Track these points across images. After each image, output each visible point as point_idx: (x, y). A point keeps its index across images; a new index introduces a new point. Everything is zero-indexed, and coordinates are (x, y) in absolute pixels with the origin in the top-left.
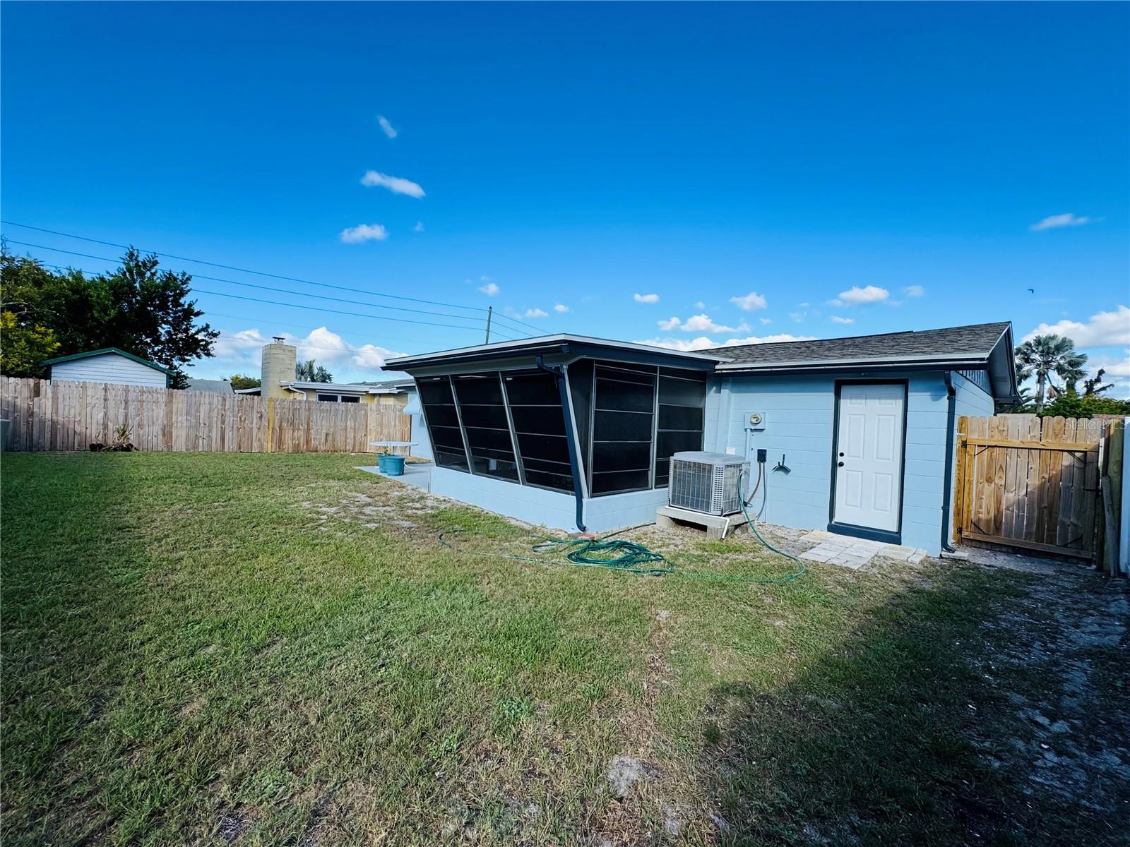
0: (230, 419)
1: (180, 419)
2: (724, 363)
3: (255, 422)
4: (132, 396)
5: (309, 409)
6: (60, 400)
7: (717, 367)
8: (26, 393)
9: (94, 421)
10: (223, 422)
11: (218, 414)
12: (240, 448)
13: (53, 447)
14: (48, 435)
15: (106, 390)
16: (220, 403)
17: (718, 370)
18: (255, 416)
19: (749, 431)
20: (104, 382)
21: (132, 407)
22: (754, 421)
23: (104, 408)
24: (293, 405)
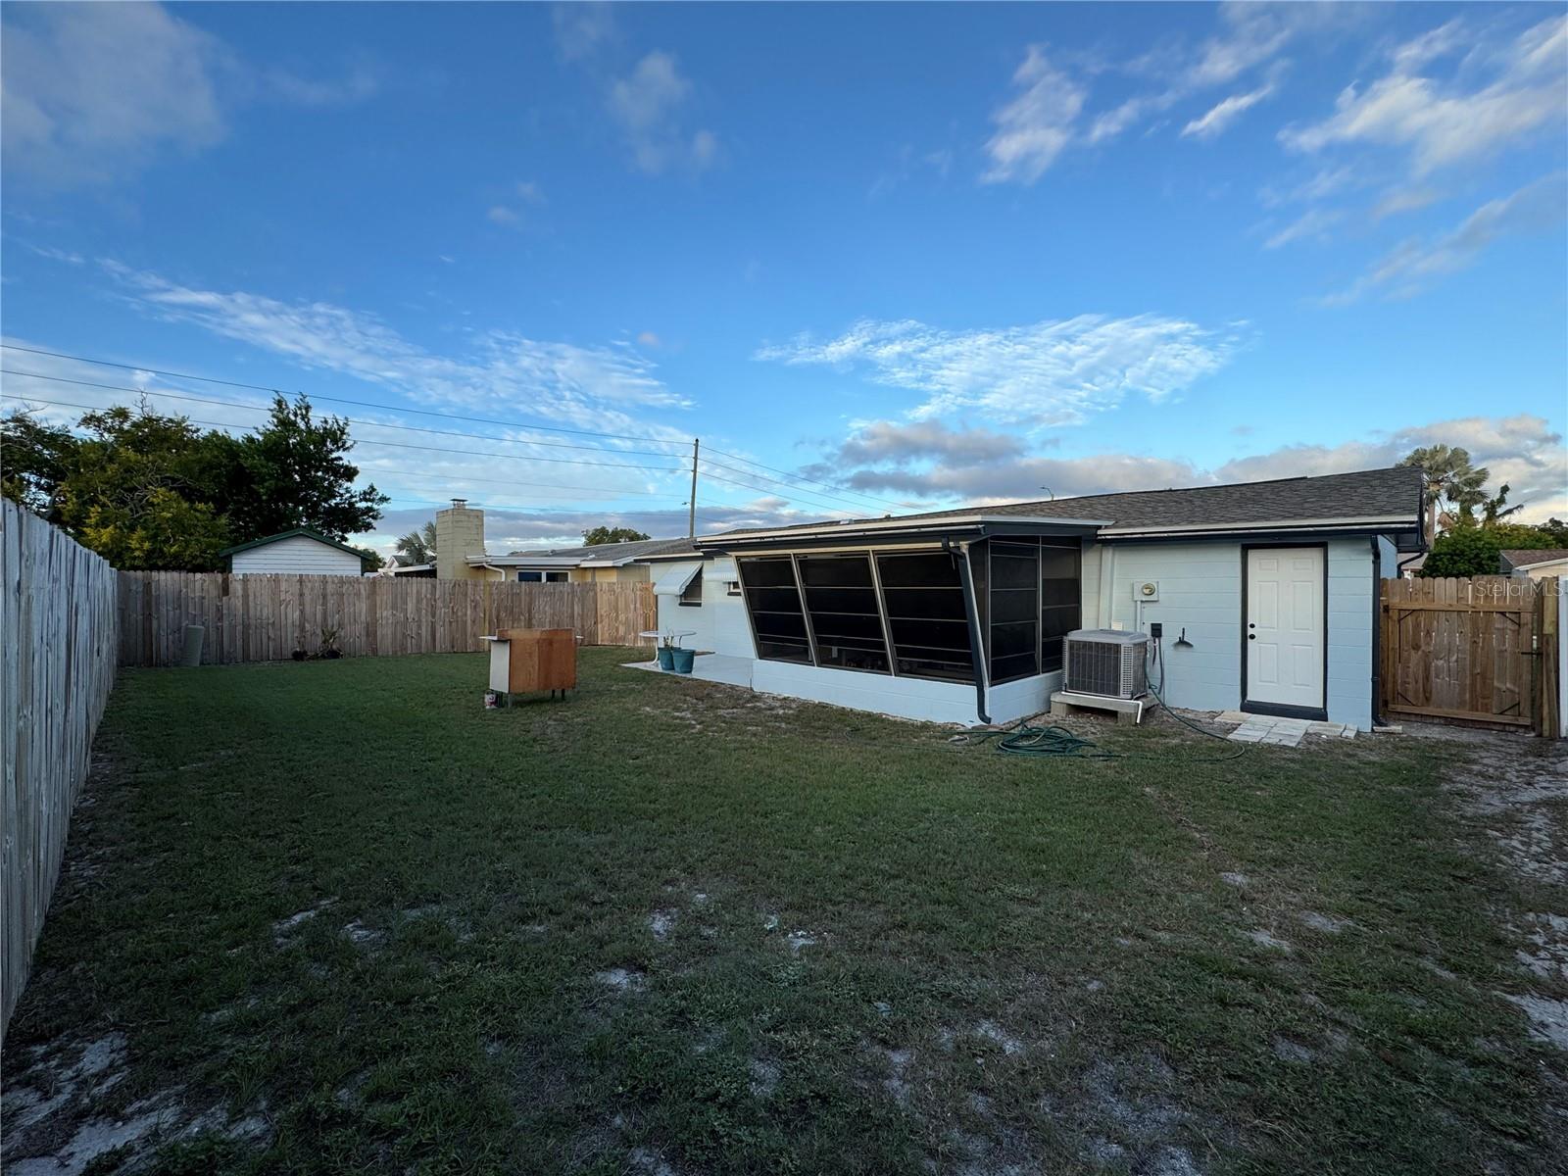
0: (441, 612)
1: (384, 614)
2: (1106, 527)
3: (469, 612)
4: (330, 588)
5: (531, 593)
6: (251, 598)
7: (1099, 532)
8: (214, 592)
9: (290, 621)
10: (433, 616)
11: (427, 605)
12: (453, 647)
13: (246, 658)
14: (239, 643)
15: (301, 583)
16: (429, 591)
17: (1101, 535)
18: (469, 606)
19: (1139, 603)
20: (298, 573)
21: (331, 602)
22: (1147, 591)
23: (300, 605)
24: (512, 589)
